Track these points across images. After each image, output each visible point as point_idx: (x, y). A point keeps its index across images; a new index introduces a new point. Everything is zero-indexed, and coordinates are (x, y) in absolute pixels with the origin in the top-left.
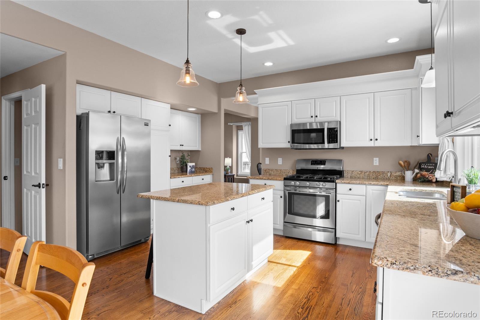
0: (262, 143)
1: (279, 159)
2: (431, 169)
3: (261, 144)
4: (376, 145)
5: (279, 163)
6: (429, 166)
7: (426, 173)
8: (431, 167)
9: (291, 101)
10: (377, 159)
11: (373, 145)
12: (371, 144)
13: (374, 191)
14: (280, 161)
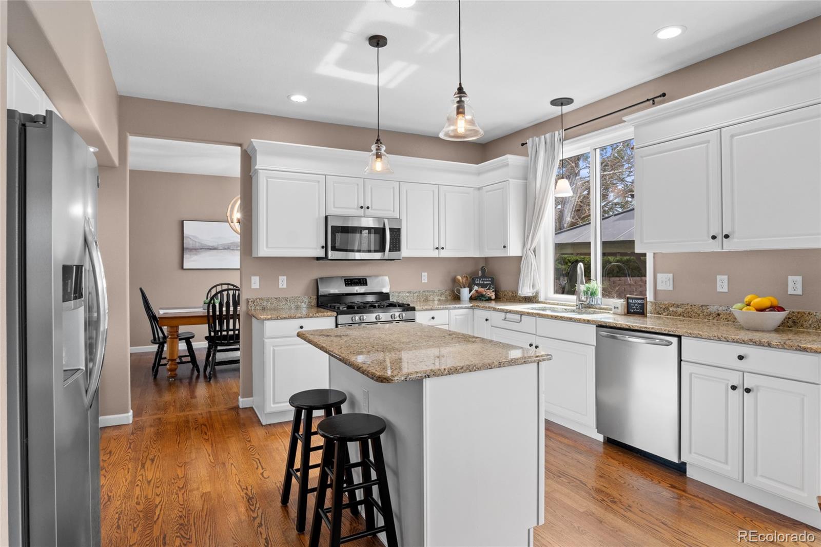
0: (267, 247)
1: (281, 278)
2: (487, 284)
3: (265, 249)
4: (440, 256)
5: (280, 286)
6: (485, 281)
7: (483, 289)
8: (488, 282)
9: (325, 175)
10: (426, 274)
11: (437, 256)
12: (435, 254)
13: (457, 317)
14: (283, 282)
